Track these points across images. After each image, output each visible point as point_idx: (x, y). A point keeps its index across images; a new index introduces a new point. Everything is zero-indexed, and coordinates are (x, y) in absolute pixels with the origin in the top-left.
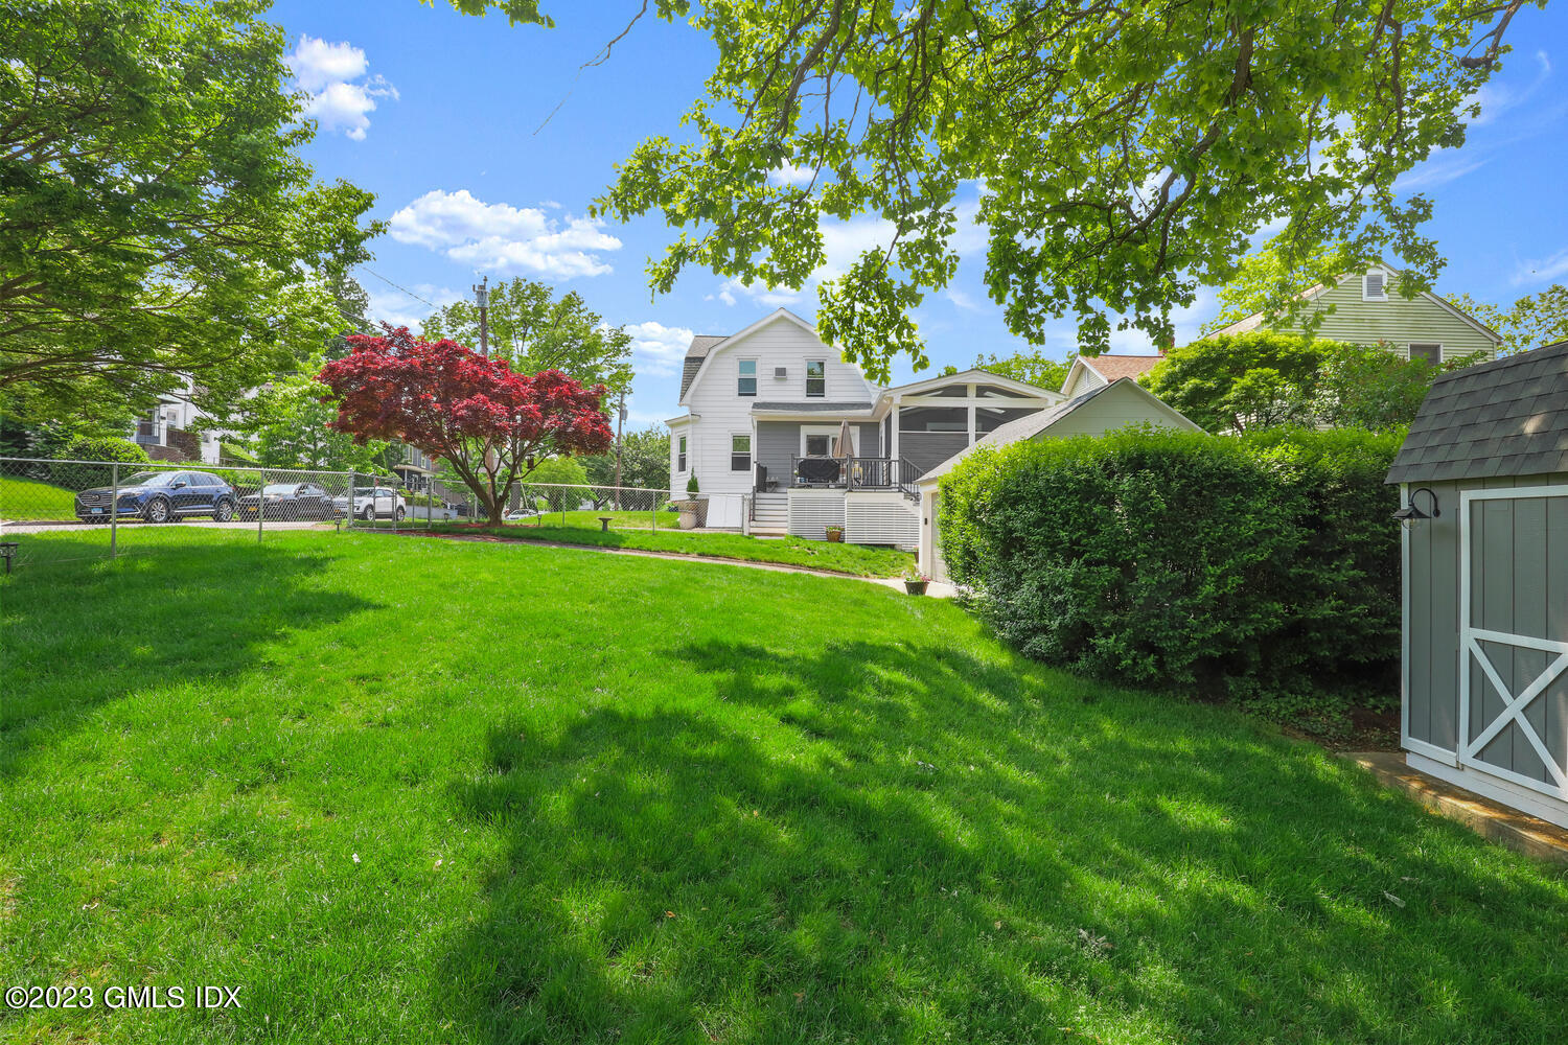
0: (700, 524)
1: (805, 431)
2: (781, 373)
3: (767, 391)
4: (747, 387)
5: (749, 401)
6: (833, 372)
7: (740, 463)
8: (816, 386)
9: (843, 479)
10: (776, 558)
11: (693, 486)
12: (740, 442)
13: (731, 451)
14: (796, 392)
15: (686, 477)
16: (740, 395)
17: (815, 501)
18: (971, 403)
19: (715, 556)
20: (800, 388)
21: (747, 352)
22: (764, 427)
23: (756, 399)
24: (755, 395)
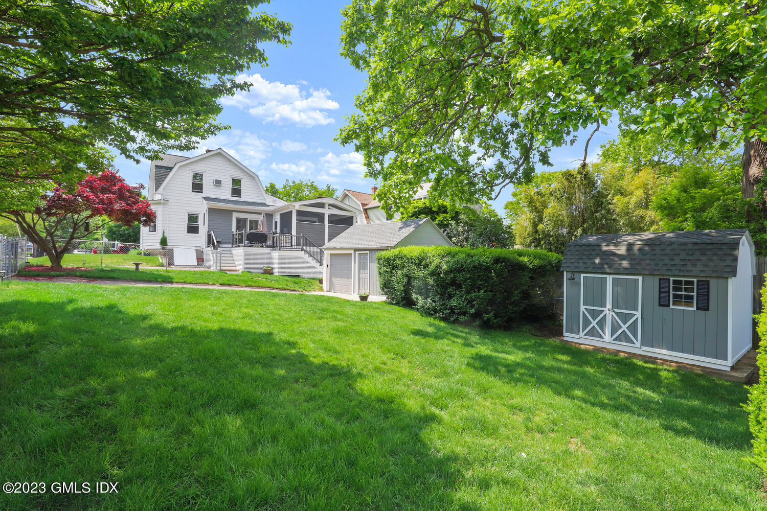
0: (171, 263)
1: (235, 216)
2: (218, 183)
3: (209, 190)
4: (197, 187)
5: (198, 196)
6: (246, 185)
7: (193, 229)
8: (236, 192)
9: (269, 243)
10: (260, 285)
11: (164, 242)
12: (193, 218)
13: (187, 222)
14: (225, 193)
15: (158, 236)
16: (193, 191)
17: (255, 254)
18: (327, 212)
19: (229, 285)
20: (228, 192)
21: (198, 168)
22: (211, 211)
23: (204, 195)
24: (202, 192)
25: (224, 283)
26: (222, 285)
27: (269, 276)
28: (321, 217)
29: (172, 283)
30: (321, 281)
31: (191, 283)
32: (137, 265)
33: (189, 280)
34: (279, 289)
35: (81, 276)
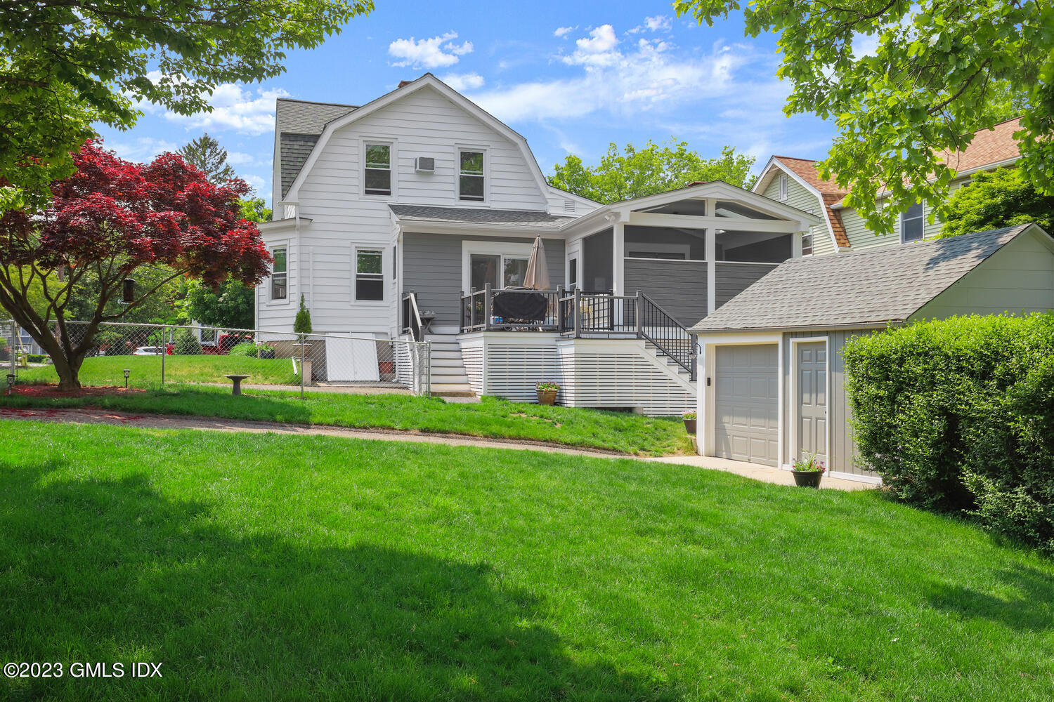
0: (318, 376)
1: (469, 249)
2: (426, 166)
3: (406, 189)
4: (378, 182)
5: (379, 203)
6: (494, 168)
7: (369, 290)
8: (472, 187)
9: (553, 318)
10: (523, 433)
11: (303, 323)
12: (370, 260)
13: (354, 272)
14: (445, 192)
15: (289, 309)
16: (367, 192)
17: (516, 350)
18: (712, 225)
19: (444, 433)
20: (451, 187)
21: (379, 132)
22: (411, 240)
23: (393, 200)
24: (388, 193)
25: (431, 425)
26: (426, 431)
27: (549, 410)
28: (695, 239)
29: (306, 425)
30: (691, 426)
31: (352, 427)
32: (237, 380)
33: (349, 417)
34: (569, 445)
35: (113, 408)
